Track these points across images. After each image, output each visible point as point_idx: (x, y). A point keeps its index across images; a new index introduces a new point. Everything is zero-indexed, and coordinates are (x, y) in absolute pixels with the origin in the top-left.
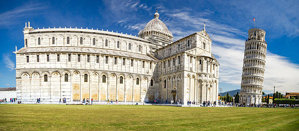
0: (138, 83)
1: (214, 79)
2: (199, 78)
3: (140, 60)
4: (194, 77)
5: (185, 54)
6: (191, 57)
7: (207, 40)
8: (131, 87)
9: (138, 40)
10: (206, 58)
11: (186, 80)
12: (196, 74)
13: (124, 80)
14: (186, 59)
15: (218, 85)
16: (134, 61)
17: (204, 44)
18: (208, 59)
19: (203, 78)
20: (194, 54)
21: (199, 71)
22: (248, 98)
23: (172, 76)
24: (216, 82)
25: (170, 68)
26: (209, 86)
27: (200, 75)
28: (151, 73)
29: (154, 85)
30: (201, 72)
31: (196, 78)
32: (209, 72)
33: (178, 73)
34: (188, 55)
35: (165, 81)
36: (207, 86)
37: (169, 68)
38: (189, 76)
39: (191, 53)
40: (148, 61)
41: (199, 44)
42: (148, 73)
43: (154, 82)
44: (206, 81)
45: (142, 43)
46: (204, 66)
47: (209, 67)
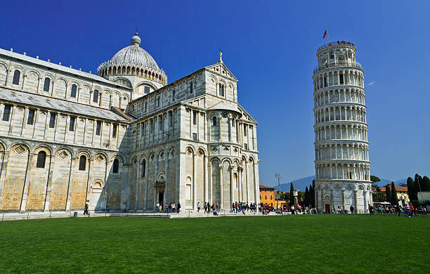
0: (82, 167)
1: (248, 155)
2: (212, 155)
3: (91, 118)
4: (201, 151)
5: (182, 107)
6: (195, 113)
7: (227, 81)
8: (65, 175)
9: (92, 81)
10: (225, 113)
11: (184, 159)
12: (205, 147)
13: (47, 159)
14: (185, 117)
15: (256, 166)
16: (78, 120)
17: (222, 87)
18: (231, 116)
19: (222, 153)
20: (201, 106)
21: (212, 140)
22: (335, 193)
23: (156, 150)
24: (251, 159)
25: (154, 136)
26: (235, 170)
27: (213, 147)
28: (115, 144)
29: (120, 170)
30: (217, 141)
31: (206, 154)
32: (234, 140)
33: (168, 146)
34: (188, 110)
35: (144, 163)
36: (230, 169)
37: (152, 135)
38: (190, 150)
39: (195, 104)
40: (108, 121)
41: (211, 87)
42: (108, 145)
43: (121, 164)
44: (228, 160)
45: (102, 86)
46: (222, 129)
47: (233, 130)
